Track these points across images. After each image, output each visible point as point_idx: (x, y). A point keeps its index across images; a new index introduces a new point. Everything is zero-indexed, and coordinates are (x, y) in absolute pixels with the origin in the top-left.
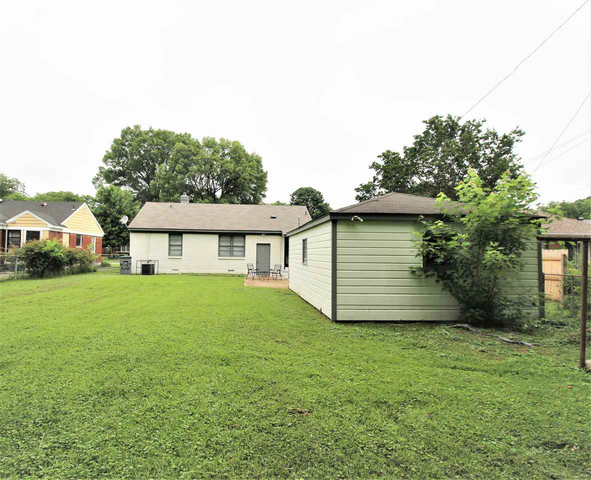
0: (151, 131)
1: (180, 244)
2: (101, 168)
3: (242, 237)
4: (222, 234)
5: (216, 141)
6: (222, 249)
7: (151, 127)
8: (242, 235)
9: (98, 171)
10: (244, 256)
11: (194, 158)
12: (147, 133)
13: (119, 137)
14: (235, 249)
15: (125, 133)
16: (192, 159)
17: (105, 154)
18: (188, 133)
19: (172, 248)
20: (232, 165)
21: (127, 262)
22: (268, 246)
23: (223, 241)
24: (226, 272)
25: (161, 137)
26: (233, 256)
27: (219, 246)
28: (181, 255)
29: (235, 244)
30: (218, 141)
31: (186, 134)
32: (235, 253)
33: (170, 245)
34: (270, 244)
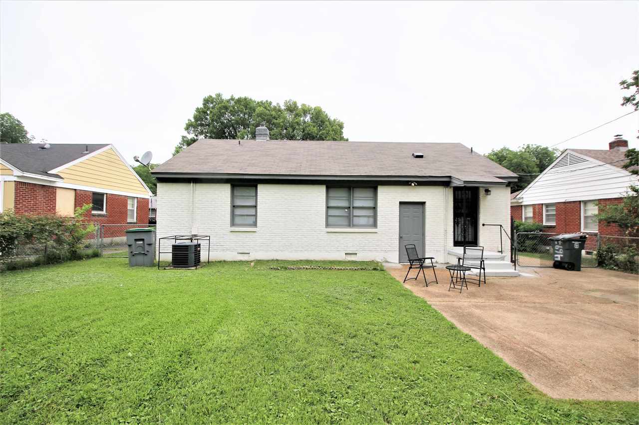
0: (232, 99)
1: (253, 204)
2: (184, 137)
3: (372, 189)
4: (332, 184)
5: (298, 105)
6: (332, 212)
7: (232, 95)
8: (371, 185)
9: (180, 140)
10: (375, 225)
11: (275, 121)
12: (228, 101)
13: (201, 106)
14: (357, 212)
15: (207, 101)
16: (274, 123)
17: (187, 122)
18: (269, 101)
19: (238, 212)
20: (315, 128)
21: (143, 240)
22: (420, 207)
23: (335, 198)
24: (340, 256)
25: (242, 103)
26: (354, 226)
27: (328, 208)
28: (255, 224)
29: (357, 203)
30: (299, 106)
31: (267, 101)
32: (356, 221)
33: (234, 207)
34: (423, 204)
